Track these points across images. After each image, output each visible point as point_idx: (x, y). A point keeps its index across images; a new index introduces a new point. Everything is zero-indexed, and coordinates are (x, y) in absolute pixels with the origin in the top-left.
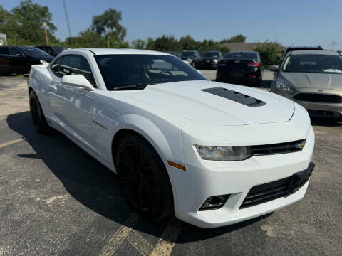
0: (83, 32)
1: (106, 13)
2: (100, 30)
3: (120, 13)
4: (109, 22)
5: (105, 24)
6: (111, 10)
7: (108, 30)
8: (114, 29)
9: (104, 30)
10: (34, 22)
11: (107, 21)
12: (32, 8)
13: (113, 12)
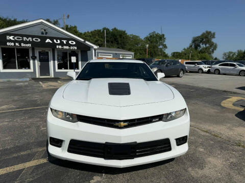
0: (186, 48)
1: (203, 35)
2: (197, 46)
3: (214, 34)
4: (204, 40)
5: (201, 41)
6: (207, 32)
7: (203, 46)
8: (207, 45)
9: (200, 46)
10: (155, 44)
11: (203, 39)
12: (155, 36)
13: (209, 33)
